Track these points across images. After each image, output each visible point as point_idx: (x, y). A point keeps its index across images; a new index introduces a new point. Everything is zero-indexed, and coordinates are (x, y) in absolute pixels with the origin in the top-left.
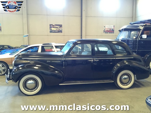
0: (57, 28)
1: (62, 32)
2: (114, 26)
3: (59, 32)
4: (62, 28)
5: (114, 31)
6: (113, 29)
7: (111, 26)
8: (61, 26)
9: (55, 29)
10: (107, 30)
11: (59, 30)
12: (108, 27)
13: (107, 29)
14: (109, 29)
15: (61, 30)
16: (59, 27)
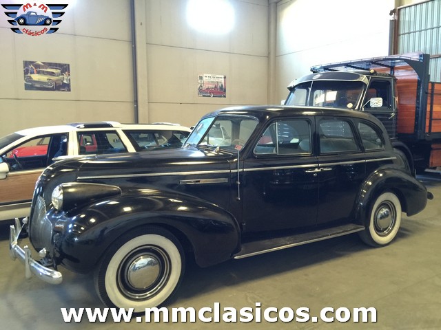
0: (52, 74)
1: (70, 90)
2: (225, 78)
3: (59, 90)
4: (71, 77)
5: (225, 91)
6: (222, 85)
7: (218, 76)
8: (65, 68)
9: (44, 78)
10: (208, 89)
11: (57, 80)
12: (209, 79)
13: (209, 84)
14: (214, 86)
15: (65, 82)
16: (59, 71)
